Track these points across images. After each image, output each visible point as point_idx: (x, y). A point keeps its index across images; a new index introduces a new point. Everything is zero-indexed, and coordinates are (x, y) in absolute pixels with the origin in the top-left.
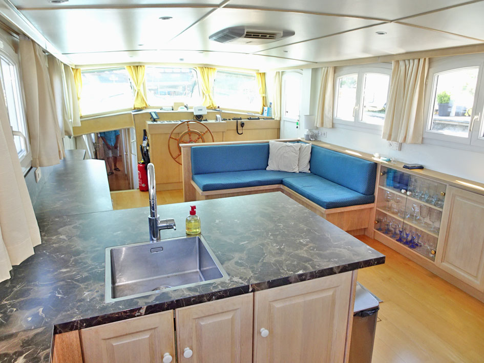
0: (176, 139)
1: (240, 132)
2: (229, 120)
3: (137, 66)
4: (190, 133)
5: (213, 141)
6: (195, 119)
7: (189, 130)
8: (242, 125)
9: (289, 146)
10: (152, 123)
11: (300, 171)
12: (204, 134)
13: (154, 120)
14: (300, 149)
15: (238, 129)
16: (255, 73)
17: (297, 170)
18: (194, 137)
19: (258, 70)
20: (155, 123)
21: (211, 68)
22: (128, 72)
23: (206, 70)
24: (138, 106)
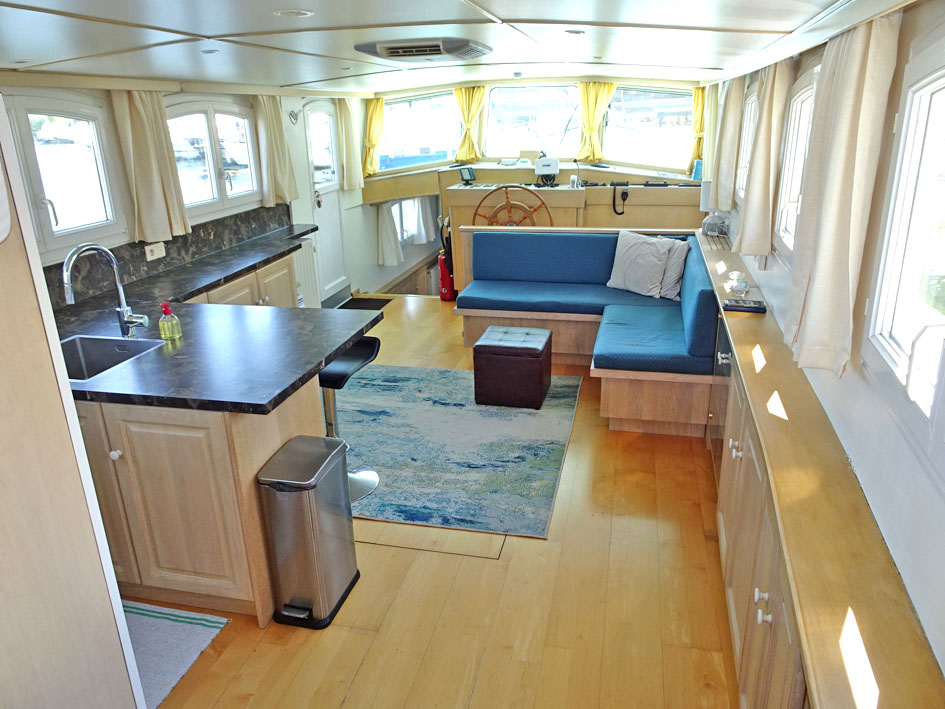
0: (485, 217)
1: (619, 210)
2: (604, 185)
3: (474, 88)
4: (510, 207)
5: (552, 225)
6: (540, 182)
7: (508, 202)
8: (625, 195)
9: (650, 244)
10: (463, 187)
11: (662, 295)
12: (535, 210)
13: (467, 183)
14: (669, 251)
15: (617, 203)
16: (691, 88)
17: (656, 293)
18: (517, 215)
19: (699, 82)
20: (468, 187)
21: (605, 84)
22: (457, 99)
23: (592, 89)
24: (462, 156)
